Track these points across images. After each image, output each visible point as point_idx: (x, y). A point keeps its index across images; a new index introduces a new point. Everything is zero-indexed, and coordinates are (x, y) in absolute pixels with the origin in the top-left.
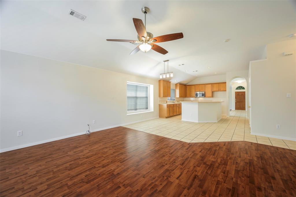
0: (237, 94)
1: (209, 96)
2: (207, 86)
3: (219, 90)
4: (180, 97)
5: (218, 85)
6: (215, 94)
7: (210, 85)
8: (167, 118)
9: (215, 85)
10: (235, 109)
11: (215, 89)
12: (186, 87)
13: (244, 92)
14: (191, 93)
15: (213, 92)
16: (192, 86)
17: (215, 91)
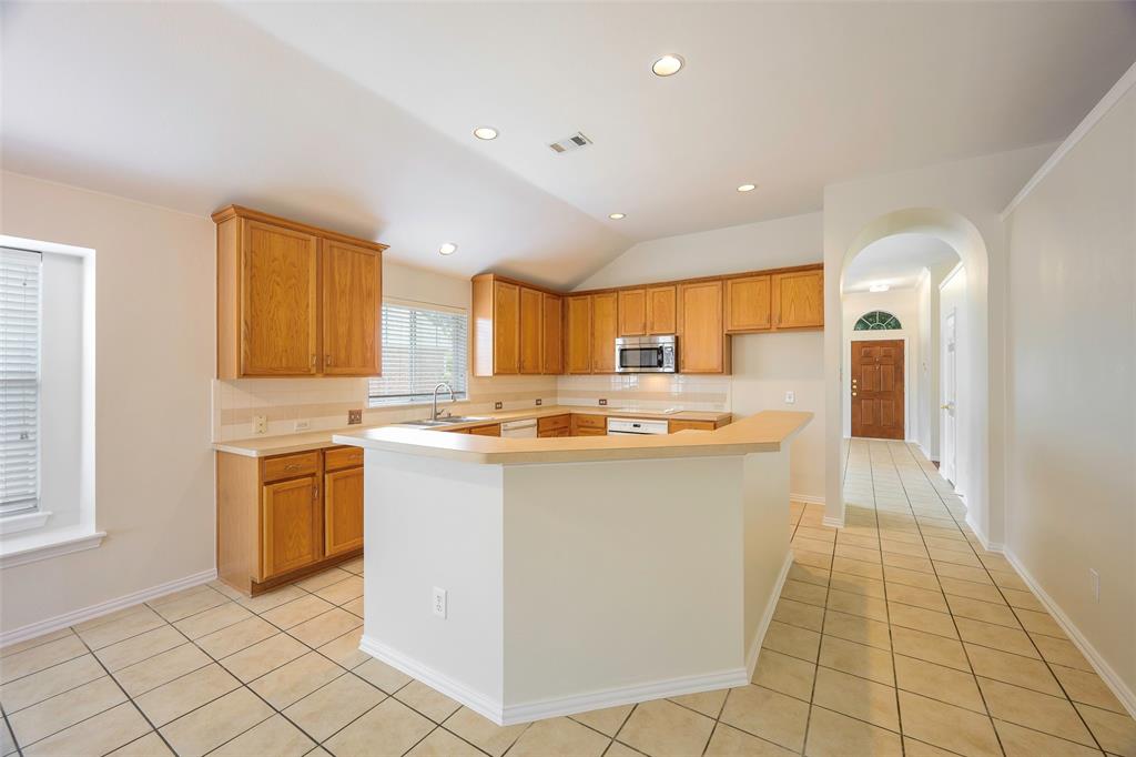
0: (863, 353)
1: (703, 366)
2: (691, 292)
3: (773, 324)
4: (501, 370)
5: (761, 285)
6: (748, 348)
7: (714, 288)
8: (261, 588)
9: (745, 290)
10: (853, 435)
11: (741, 319)
12: (564, 307)
13: (899, 345)
14: (593, 346)
15: (729, 337)
16: (599, 300)
17: (741, 333)
